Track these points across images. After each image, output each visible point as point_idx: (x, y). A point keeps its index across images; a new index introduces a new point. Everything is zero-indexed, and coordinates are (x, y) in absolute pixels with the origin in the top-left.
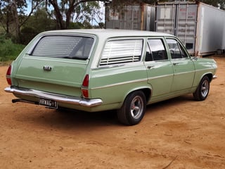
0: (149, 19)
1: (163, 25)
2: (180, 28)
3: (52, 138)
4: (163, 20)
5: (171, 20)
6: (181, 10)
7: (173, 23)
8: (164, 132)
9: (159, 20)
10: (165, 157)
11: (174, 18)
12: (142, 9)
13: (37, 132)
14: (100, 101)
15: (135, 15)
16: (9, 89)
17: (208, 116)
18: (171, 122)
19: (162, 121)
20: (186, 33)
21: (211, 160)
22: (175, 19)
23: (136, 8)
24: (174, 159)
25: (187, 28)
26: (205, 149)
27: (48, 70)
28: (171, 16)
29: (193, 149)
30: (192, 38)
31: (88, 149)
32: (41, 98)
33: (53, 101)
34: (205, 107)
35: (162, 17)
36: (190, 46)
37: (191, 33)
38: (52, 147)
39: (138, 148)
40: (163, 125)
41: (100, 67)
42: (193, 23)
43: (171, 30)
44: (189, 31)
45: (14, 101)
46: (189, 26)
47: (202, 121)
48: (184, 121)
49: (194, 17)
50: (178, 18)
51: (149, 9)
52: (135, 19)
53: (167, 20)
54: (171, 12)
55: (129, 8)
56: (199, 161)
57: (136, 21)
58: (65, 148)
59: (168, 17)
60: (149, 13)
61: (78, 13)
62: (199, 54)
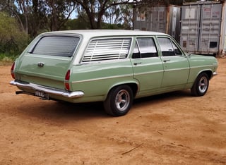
0: (175, 19)
1: (187, 25)
2: (205, 27)
3: (40, 125)
4: (188, 20)
5: (195, 20)
6: (205, 10)
7: (197, 22)
8: (143, 124)
9: (184, 20)
10: (131, 144)
11: (198, 17)
12: (167, 10)
13: (31, 120)
14: (81, 93)
15: (161, 16)
16: (13, 82)
17: (196, 110)
18: (156, 114)
19: (148, 114)
20: (210, 32)
21: (172, 149)
22: (200, 19)
23: (162, 9)
24: (138, 146)
25: (211, 27)
26: (173, 139)
27: (41, 66)
28: (196, 16)
29: (162, 138)
30: (216, 37)
31: (66, 135)
32: (37, 90)
33: (45, 93)
34: (199, 102)
35: (187, 17)
36: (213, 45)
37: (216, 32)
38: (37, 132)
39: (111, 136)
40: (147, 117)
41: (82, 63)
42: (217, 22)
43: (195, 30)
44: (213, 30)
45: (17, 93)
46: (213, 25)
47: (187, 115)
48: (170, 115)
49: (219, 17)
50: (203, 17)
51: (175, 9)
52: (160, 20)
53: (191, 20)
54: (196, 12)
55: (155, 9)
56: (160, 149)
57: (162, 22)
58: (47, 133)
59: (193, 17)
60: (175, 14)
61: (118, 15)
62: (223, 53)
